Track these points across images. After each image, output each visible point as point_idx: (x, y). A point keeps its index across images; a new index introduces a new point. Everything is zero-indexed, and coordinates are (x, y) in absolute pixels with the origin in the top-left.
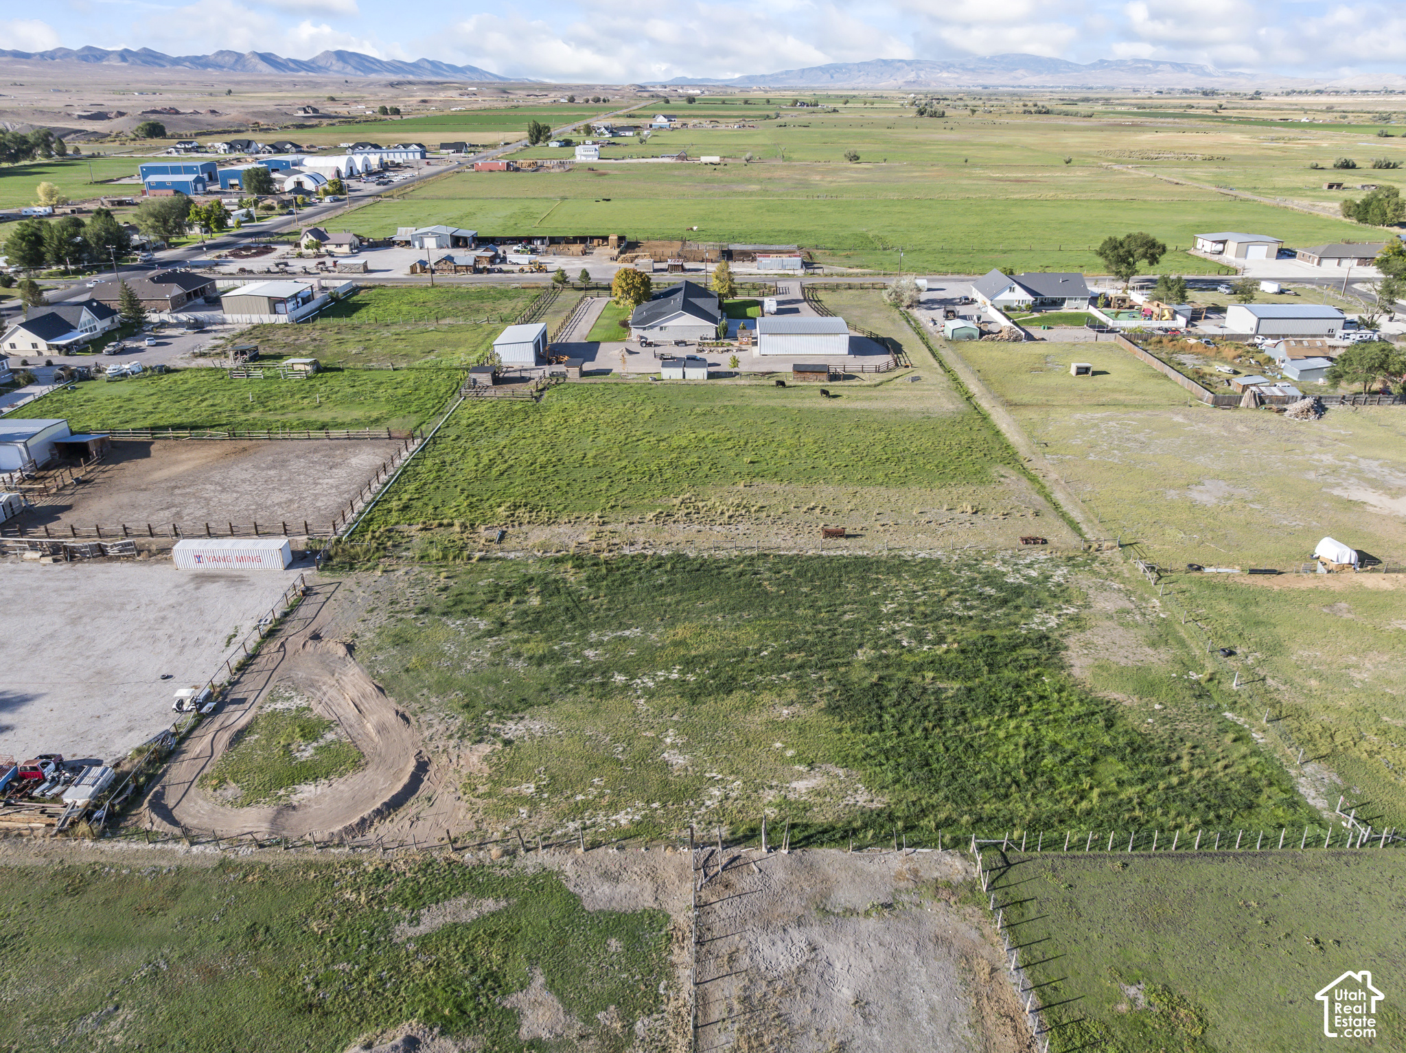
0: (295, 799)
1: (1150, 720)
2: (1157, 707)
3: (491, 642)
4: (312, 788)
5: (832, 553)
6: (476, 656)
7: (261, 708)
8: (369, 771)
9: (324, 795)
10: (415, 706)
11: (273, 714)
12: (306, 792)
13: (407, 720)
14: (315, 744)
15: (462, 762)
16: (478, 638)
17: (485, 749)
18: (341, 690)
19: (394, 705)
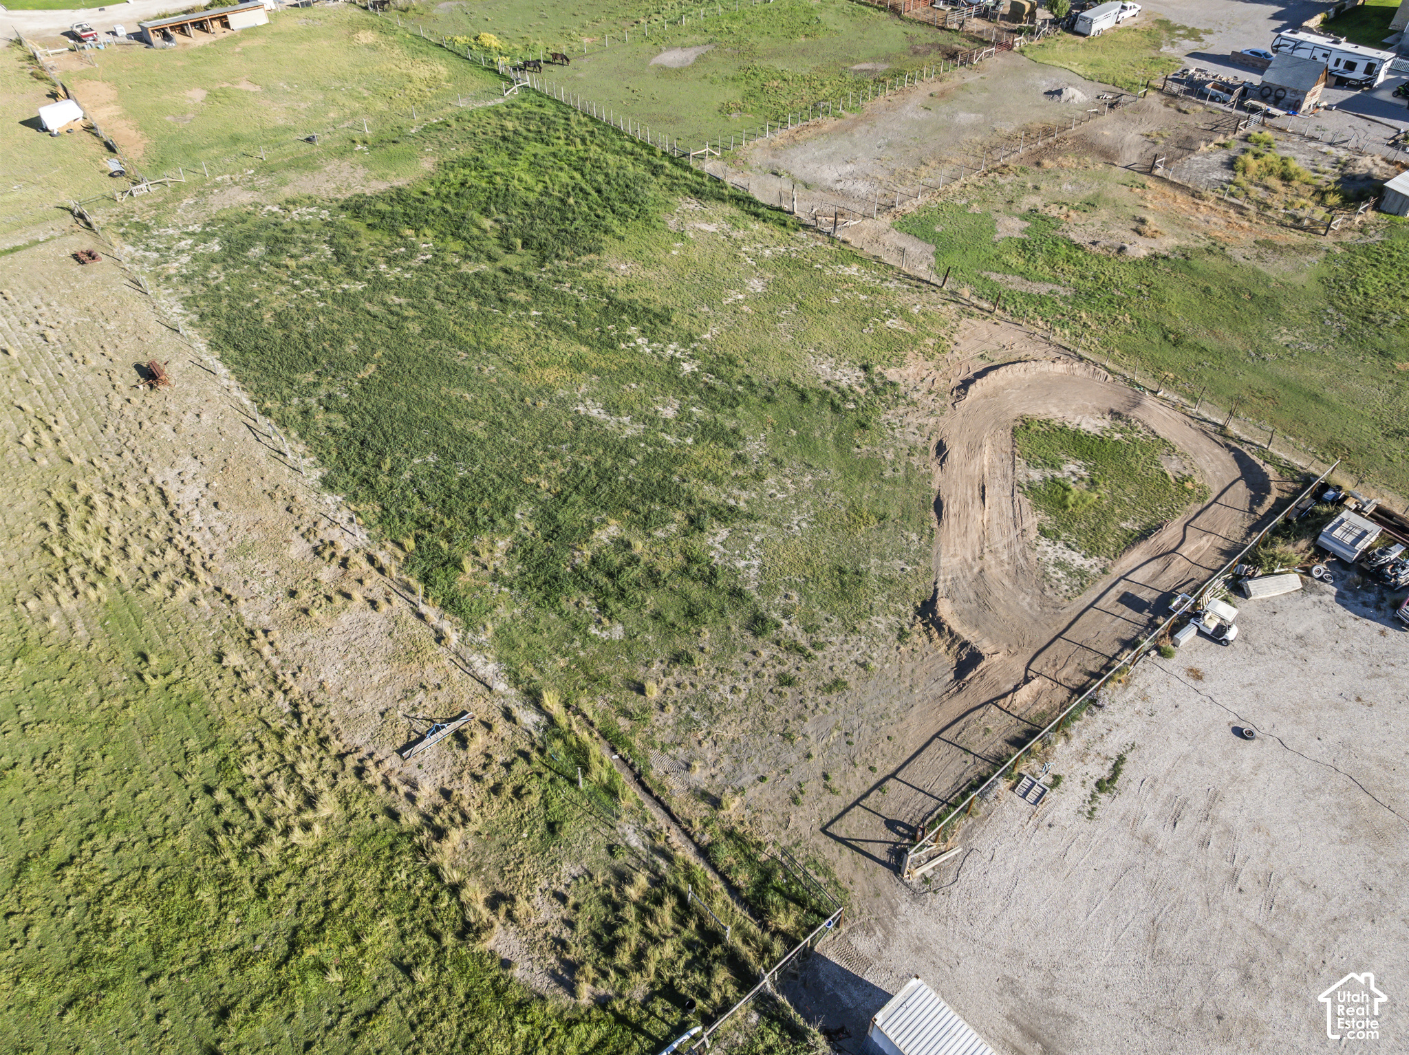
0: (1106, 423)
3: (742, 499)
4: (1083, 426)
6: (783, 489)
7: (1104, 571)
8: (1018, 411)
9: (1076, 412)
10: (916, 461)
11: (1093, 550)
12: (1092, 424)
13: (941, 448)
14: (1058, 474)
15: (924, 373)
16: (750, 517)
17: (892, 374)
18: (984, 536)
19: (938, 475)
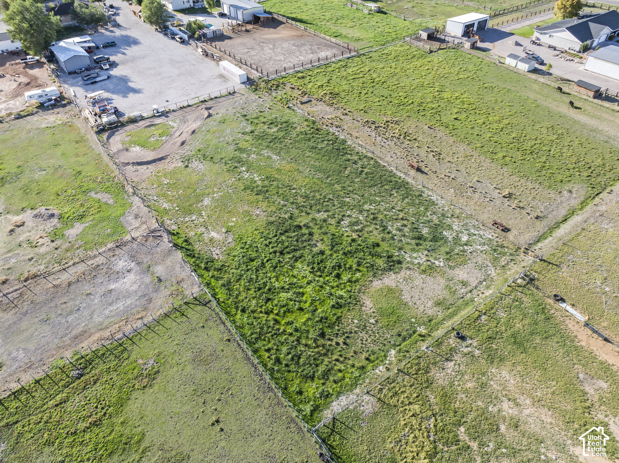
0: (131, 149)
1: (356, 321)
2: (372, 321)
3: (239, 136)
4: (138, 148)
5: (399, 174)
6: (229, 138)
7: (167, 121)
8: (153, 152)
9: (137, 152)
11: (166, 124)
13: (183, 144)
14: (158, 138)
15: (170, 164)
16: (239, 132)
17: (180, 164)
18: (187, 127)
19: (188, 139)
